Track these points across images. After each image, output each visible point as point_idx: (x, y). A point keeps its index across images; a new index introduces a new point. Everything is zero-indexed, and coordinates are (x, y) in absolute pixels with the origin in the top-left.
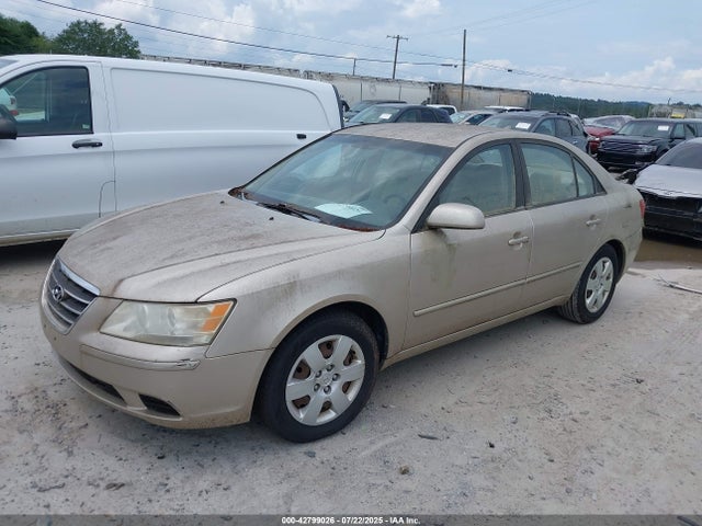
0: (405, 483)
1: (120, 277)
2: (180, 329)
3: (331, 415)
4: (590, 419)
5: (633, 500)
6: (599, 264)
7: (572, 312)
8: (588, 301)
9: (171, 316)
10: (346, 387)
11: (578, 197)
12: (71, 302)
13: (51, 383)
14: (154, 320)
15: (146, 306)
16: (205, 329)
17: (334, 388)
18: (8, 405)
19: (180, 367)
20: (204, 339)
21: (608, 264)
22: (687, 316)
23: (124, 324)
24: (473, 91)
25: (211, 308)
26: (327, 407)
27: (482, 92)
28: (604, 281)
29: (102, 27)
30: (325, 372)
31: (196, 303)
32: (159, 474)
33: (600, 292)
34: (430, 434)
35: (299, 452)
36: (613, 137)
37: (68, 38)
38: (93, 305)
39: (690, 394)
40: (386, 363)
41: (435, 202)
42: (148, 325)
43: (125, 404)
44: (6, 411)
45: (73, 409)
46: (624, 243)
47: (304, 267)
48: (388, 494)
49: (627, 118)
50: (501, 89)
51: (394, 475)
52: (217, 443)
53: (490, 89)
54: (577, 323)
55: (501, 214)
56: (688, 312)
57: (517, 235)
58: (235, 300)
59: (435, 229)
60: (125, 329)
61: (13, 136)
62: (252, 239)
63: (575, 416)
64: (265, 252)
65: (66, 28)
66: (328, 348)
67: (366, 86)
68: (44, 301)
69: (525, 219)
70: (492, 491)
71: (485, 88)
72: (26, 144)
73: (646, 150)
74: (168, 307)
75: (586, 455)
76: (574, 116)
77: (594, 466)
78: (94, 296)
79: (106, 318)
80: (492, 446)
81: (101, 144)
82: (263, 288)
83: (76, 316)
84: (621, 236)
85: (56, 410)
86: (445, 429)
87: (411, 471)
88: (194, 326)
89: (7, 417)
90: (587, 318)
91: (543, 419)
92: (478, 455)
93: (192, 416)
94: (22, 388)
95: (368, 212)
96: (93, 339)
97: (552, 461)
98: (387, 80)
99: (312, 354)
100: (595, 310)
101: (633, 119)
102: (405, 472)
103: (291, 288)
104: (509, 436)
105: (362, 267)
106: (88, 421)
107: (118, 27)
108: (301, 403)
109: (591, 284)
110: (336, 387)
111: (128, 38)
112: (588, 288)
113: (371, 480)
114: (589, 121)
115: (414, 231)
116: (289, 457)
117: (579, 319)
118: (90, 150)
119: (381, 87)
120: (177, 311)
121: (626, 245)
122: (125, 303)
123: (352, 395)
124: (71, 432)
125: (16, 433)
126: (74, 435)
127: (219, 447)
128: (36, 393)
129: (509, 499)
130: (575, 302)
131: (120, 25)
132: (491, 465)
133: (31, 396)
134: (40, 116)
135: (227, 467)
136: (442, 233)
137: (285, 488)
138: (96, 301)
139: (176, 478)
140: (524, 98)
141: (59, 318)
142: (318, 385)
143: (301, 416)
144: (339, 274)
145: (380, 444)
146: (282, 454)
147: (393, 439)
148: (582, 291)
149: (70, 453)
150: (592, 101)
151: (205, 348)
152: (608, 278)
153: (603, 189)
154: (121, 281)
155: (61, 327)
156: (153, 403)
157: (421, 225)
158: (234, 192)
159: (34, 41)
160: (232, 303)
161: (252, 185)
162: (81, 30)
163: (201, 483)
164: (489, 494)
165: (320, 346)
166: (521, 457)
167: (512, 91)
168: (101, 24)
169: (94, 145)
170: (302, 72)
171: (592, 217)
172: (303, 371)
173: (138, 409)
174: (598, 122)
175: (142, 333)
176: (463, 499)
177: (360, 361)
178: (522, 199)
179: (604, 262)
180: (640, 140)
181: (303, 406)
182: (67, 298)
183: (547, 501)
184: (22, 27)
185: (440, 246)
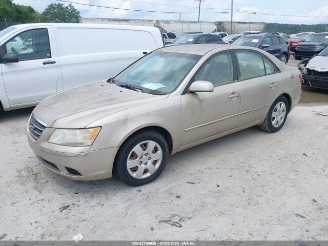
0: (178, 201)
1: (55, 119)
2: (79, 139)
3: (148, 175)
4: (266, 174)
5: (277, 208)
6: (278, 105)
7: (266, 127)
8: (273, 122)
9: (75, 134)
10: (155, 162)
11: (266, 74)
12: (37, 130)
13: (34, 165)
14: (69, 136)
15: (65, 131)
16: (89, 139)
17: (148, 163)
18: (17, 174)
19: (80, 155)
20: (90, 143)
21: (283, 105)
22: (323, 127)
23: (57, 139)
24: (237, 25)
25: (91, 130)
26: (146, 171)
27: (241, 25)
28: (281, 113)
29: (63, 6)
30: (144, 156)
31: (85, 128)
32: (75, 200)
33: (280, 117)
34: (192, 182)
35: (134, 190)
36: (303, 43)
37: (48, 12)
38: (45, 131)
39: (315, 162)
40: (173, 152)
41: (192, 80)
42: (67, 138)
43: (60, 171)
44: (16, 177)
45: (43, 175)
46: (291, 95)
47: (131, 112)
48: (170, 206)
49: (311, 33)
50: (251, 23)
51: (174, 198)
52: (100, 187)
53: (245, 23)
54: (269, 132)
55: (225, 84)
56: (324, 126)
57: (233, 93)
58: (101, 127)
59: (193, 93)
60: (58, 141)
61: (17, 61)
62: (111, 101)
63: (259, 173)
64: (115, 106)
65: (47, 8)
66: (145, 146)
67: (185, 25)
68: (28, 130)
69: (237, 86)
70: (215, 204)
71: (243, 23)
72: (22, 64)
73: (319, 48)
74: (74, 130)
75: (260, 189)
76: (281, 34)
77: (263, 194)
78: (45, 127)
79: (50, 137)
80: (218, 186)
81: (55, 62)
82: (113, 121)
83: (39, 136)
84: (289, 91)
85: (36, 176)
86: (199, 179)
87: (181, 196)
88: (85, 138)
89: (16, 179)
90: (273, 130)
91: (244, 175)
92: (212, 190)
93: (86, 175)
94: (23, 167)
95: (164, 86)
96: (45, 145)
97: (244, 192)
98: (195, 22)
99: (137, 149)
100: (277, 126)
101: (314, 33)
102: (178, 197)
103: (125, 121)
104: (227, 182)
105: (158, 111)
106: (49, 180)
107: (70, 5)
108: (135, 169)
109: (274, 114)
110: (150, 162)
111: (74, 10)
112: (273, 116)
113: (164, 201)
114: (292, 36)
115: (183, 94)
116: (130, 192)
117: (269, 131)
118: (51, 65)
119: (192, 26)
120: (78, 132)
121: (292, 96)
122: (57, 130)
123: (157, 166)
124: (42, 184)
125: (20, 185)
126: (43, 185)
127: (101, 189)
128: (29, 169)
129: (222, 207)
130: (267, 123)
131: (71, 4)
132: (217, 194)
133: (27, 170)
134: (30, 51)
135: (104, 197)
136: (196, 94)
137: (127, 204)
138: (46, 129)
139: (82, 201)
140: (262, 26)
141: (33, 137)
142: (141, 162)
143: (134, 175)
144: (148, 114)
145: (169, 186)
146: (127, 191)
147: (175, 184)
148: (269, 118)
149: (41, 192)
150: (298, 25)
151: (90, 147)
152: (283, 111)
153: (279, 70)
154: (55, 121)
155: (34, 141)
156: (71, 171)
157: (186, 91)
158: (109, 81)
159: (33, 15)
160: (100, 128)
161: (117, 77)
162: (53, 8)
163: (92, 203)
164: (214, 206)
165: (141, 146)
166: (231, 190)
167: (256, 23)
168: (62, 4)
169: (52, 63)
170: (154, 21)
171: (272, 83)
172: (134, 156)
173: (65, 173)
174: (297, 36)
175: (65, 141)
176: (201, 208)
177: (160, 152)
178: (237, 77)
179: (280, 104)
180: (317, 44)
181: (135, 171)
182: (36, 129)
183: (238, 208)
184: (27, 9)
185: (195, 100)
